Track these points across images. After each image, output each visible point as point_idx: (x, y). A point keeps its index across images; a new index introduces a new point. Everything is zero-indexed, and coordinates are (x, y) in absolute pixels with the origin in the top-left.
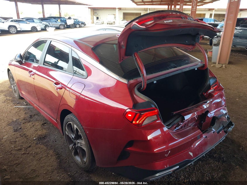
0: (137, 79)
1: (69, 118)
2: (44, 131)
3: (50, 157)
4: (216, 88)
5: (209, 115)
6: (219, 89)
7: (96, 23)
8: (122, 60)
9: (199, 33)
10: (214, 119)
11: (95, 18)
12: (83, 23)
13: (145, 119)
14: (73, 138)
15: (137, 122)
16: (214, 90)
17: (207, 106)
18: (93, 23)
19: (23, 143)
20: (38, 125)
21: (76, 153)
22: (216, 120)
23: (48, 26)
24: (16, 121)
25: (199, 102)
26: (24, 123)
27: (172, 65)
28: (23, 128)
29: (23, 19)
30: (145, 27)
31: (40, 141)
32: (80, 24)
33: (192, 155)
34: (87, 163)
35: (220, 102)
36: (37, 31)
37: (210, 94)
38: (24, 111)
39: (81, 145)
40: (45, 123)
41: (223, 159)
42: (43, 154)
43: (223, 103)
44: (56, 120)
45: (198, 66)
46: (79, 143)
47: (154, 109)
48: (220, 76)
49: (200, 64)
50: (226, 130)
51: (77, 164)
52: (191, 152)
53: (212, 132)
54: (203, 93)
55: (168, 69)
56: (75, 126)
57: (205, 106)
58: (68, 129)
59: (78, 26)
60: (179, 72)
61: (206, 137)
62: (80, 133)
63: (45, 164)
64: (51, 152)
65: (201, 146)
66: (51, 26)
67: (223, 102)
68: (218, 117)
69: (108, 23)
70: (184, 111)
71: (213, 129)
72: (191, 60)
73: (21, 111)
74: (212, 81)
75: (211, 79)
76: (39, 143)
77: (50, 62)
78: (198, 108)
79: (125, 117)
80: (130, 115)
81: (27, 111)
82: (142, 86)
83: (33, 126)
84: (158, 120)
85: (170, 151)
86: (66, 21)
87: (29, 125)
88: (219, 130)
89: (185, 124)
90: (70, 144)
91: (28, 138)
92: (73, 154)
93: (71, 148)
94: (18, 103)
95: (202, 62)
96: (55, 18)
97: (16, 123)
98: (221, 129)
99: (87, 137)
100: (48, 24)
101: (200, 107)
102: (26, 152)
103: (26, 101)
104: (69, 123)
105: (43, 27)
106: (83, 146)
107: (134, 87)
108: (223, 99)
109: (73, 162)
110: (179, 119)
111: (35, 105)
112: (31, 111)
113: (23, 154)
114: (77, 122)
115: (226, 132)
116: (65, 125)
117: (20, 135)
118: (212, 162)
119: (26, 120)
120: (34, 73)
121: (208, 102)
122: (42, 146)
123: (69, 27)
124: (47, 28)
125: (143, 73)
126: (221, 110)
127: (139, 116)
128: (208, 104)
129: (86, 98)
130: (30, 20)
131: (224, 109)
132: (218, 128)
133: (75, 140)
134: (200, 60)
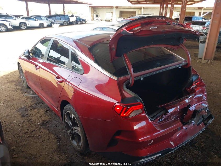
0: (126, 77)
1: (68, 108)
2: (47, 117)
3: (51, 141)
4: (198, 84)
5: (191, 109)
6: (201, 85)
7: (95, 20)
8: (113, 59)
9: (182, 37)
10: (195, 112)
11: (95, 15)
12: (84, 20)
13: (131, 112)
14: (70, 125)
15: (125, 115)
16: (197, 86)
17: (188, 101)
18: (93, 20)
19: (29, 127)
20: (42, 112)
21: (73, 138)
22: (197, 113)
23: (54, 23)
24: (24, 108)
25: (182, 97)
26: (30, 110)
27: (158, 64)
28: (29, 114)
29: (32, 16)
30: (132, 33)
31: (44, 126)
32: (82, 21)
33: (173, 144)
34: (82, 147)
35: (202, 97)
36: (44, 27)
37: (193, 89)
38: (31, 99)
39: (78, 132)
40: (48, 111)
41: (203, 148)
42: (46, 137)
43: (205, 98)
44: (57, 109)
45: (182, 65)
46: (75, 129)
47: (139, 104)
48: (205, 71)
49: (183, 62)
50: (206, 122)
51: (74, 148)
52: (172, 141)
53: (193, 124)
54: (186, 89)
55: (154, 68)
56: (73, 115)
57: (187, 101)
58: (67, 117)
59: (79, 23)
60: (164, 70)
61: (187, 128)
62: (76, 121)
63: (46, 146)
64: (52, 136)
65: (182, 137)
66: (56, 23)
67: (204, 96)
68: (199, 110)
69: (106, 20)
70: (168, 105)
71: (193, 122)
72: (176, 59)
73: (28, 99)
74: (194, 78)
75: (193, 76)
76: (42, 128)
77: (53, 57)
78: (181, 103)
79: (114, 110)
80: (118, 109)
81: (32, 100)
82: (130, 83)
83: (38, 112)
84: (143, 113)
85: (153, 141)
86: (69, 18)
87: (35, 112)
88: (199, 122)
89: (168, 117)
90: (68, 130)
91: (33, 123)
92: (71, 138)
93: (69, 134)
94: (26, 92)
95: (185, 60)
96: (59, 16)
97: (24, 110)
98: (201, 121)
99: (82, 125)
100: (53, 21)
101: (183, 101)
102: (31, 135)
103: (33, 90)
104: (67, 112)
105: (49, 23)
106: (79, 132)
107: (123, 84)
108: (205, 94)
109: (70, 146)
110: (163, 112)
111: (40, 94)
112: (37, 99)
113: (29, 136)
114: (74, 111)
115: (205, 124)
116: (64, 114)
117: (27, 120)
118: (192, 151)
119: (32, 107)
120: (39, 66)
121: (190, 97)
122: (45, 130)
123: (72, 24)
124: (52, 25)
125: (130, 71)
126: (203, 104)
127: (126, 109)
128: (190, 98)
129: (82, 91)
130: (38, 17)
131: (205, 103)
132: (198, 121)
133: (72, 126)
134: (184, 59)
